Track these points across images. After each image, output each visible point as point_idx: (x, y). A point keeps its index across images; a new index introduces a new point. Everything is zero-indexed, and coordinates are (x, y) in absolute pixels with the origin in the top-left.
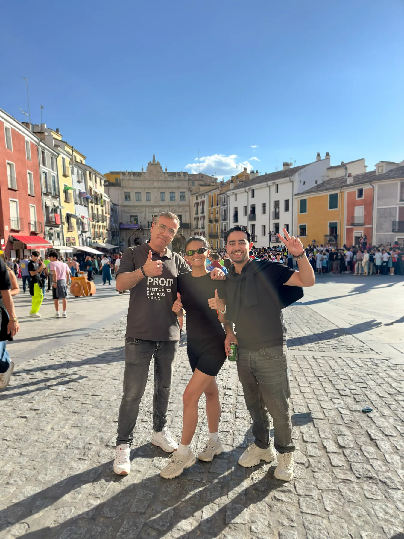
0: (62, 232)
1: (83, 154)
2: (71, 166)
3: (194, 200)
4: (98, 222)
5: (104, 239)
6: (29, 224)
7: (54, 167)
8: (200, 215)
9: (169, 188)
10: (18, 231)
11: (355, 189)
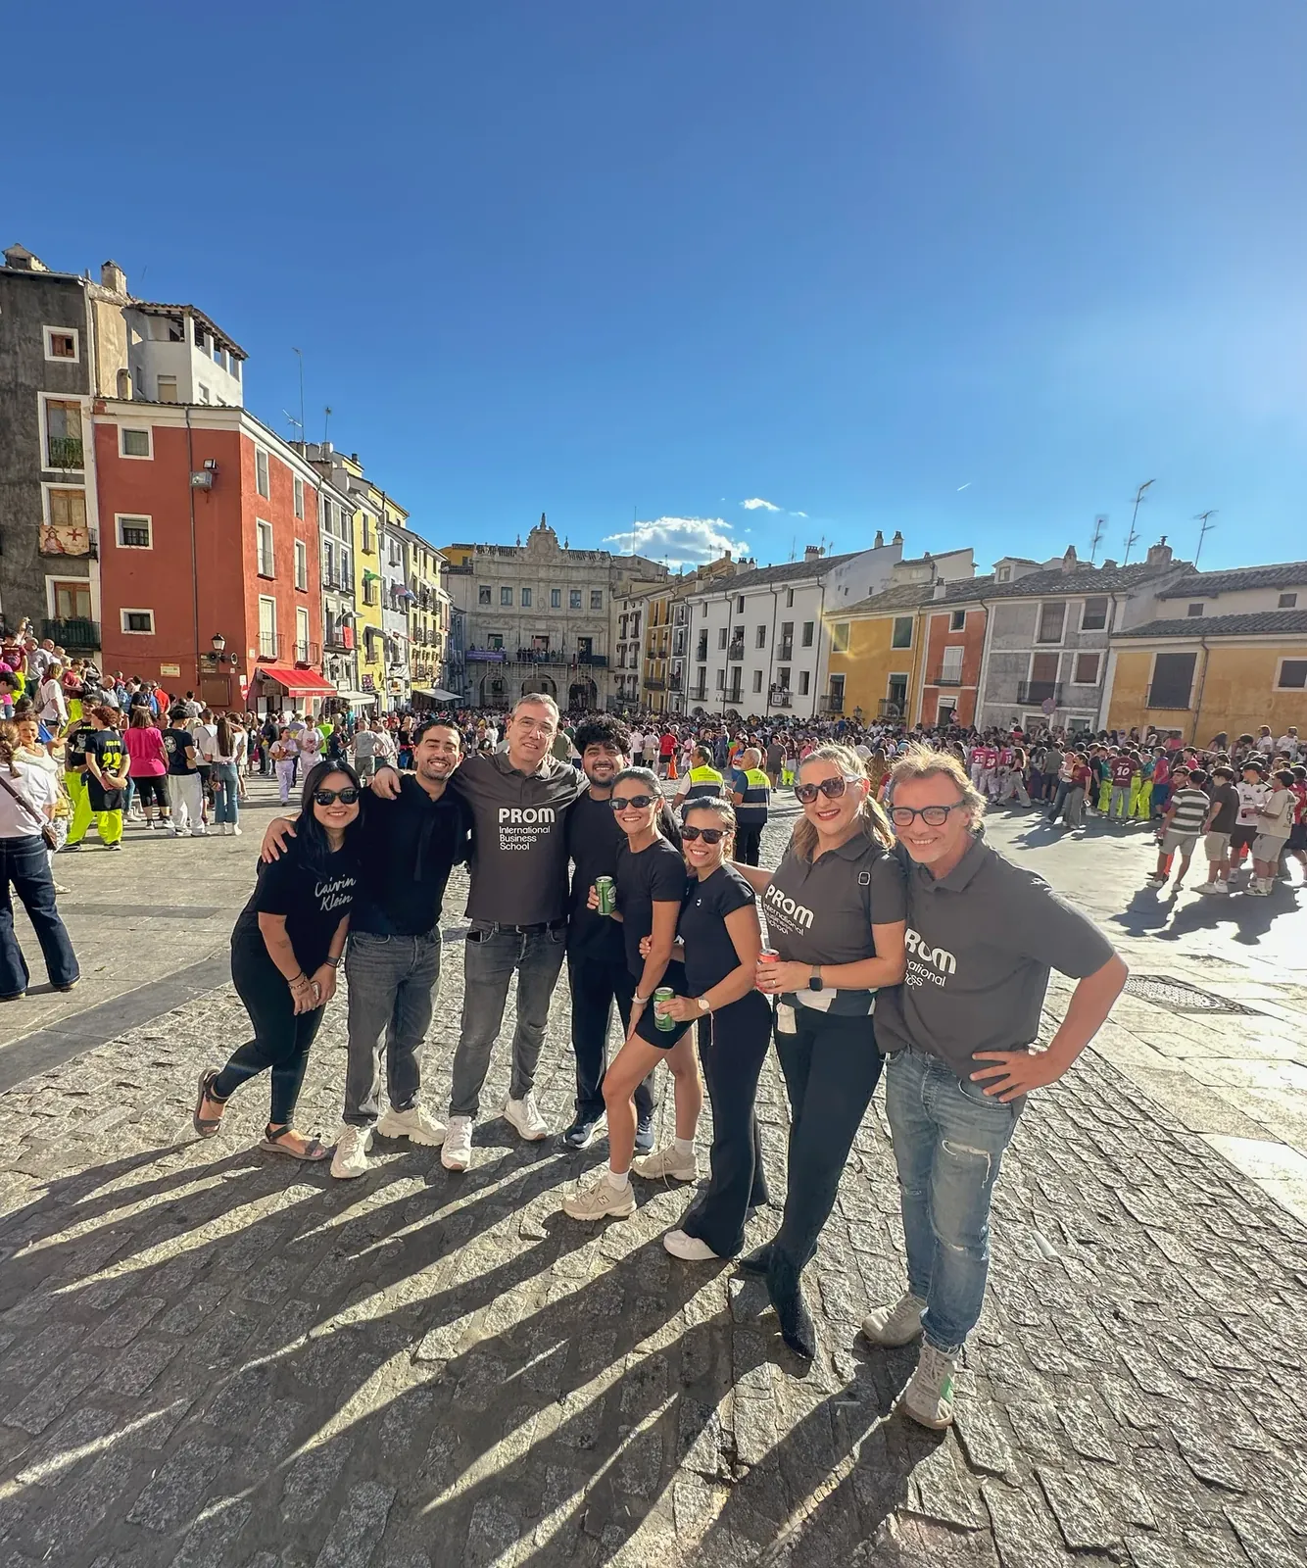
0: (356, 664)
1: (402, 507)
2: (379, 532)
3: (618, 609)
4: (425, 645)
5: (433, 681)
6: (295, 646)
7: (346, 533)
8: (629, 640)
9: (570, 582)
10: (273, 661)
11: (949, 612)
